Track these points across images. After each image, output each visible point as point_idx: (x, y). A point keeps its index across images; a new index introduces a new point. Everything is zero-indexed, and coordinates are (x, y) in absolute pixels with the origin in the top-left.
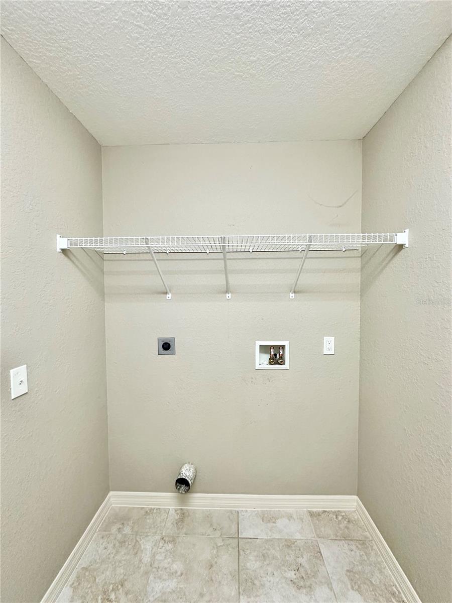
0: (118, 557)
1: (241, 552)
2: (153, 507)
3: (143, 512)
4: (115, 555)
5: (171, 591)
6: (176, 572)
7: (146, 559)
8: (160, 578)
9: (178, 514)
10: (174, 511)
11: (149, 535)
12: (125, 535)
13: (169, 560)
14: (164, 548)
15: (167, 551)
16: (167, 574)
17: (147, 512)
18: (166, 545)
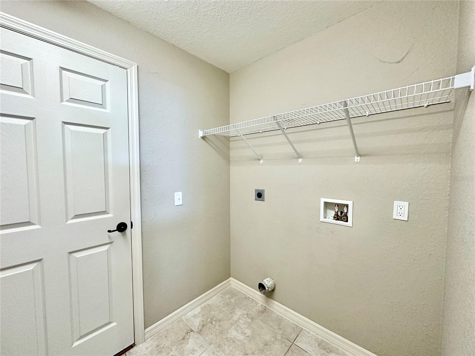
0: (223, 309)
1: (290, 352)
2: (250, 297)
3: (244, 296)
4: (222, 308)
5: (239, 339)
6: (246, 334)
7: (235, 318)
8: (237, 330)
9: (262, 308)
10: (261, 305)
11: (241, 309)
12: (230, 302)
13: (246, 326)
14: (246, 319)
15: (247, 321)
16: (241, 332)
17: (246, 297)
18: (247, 318)
